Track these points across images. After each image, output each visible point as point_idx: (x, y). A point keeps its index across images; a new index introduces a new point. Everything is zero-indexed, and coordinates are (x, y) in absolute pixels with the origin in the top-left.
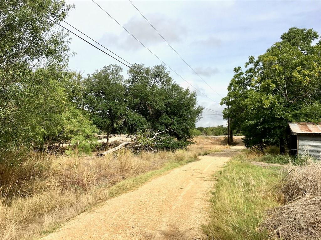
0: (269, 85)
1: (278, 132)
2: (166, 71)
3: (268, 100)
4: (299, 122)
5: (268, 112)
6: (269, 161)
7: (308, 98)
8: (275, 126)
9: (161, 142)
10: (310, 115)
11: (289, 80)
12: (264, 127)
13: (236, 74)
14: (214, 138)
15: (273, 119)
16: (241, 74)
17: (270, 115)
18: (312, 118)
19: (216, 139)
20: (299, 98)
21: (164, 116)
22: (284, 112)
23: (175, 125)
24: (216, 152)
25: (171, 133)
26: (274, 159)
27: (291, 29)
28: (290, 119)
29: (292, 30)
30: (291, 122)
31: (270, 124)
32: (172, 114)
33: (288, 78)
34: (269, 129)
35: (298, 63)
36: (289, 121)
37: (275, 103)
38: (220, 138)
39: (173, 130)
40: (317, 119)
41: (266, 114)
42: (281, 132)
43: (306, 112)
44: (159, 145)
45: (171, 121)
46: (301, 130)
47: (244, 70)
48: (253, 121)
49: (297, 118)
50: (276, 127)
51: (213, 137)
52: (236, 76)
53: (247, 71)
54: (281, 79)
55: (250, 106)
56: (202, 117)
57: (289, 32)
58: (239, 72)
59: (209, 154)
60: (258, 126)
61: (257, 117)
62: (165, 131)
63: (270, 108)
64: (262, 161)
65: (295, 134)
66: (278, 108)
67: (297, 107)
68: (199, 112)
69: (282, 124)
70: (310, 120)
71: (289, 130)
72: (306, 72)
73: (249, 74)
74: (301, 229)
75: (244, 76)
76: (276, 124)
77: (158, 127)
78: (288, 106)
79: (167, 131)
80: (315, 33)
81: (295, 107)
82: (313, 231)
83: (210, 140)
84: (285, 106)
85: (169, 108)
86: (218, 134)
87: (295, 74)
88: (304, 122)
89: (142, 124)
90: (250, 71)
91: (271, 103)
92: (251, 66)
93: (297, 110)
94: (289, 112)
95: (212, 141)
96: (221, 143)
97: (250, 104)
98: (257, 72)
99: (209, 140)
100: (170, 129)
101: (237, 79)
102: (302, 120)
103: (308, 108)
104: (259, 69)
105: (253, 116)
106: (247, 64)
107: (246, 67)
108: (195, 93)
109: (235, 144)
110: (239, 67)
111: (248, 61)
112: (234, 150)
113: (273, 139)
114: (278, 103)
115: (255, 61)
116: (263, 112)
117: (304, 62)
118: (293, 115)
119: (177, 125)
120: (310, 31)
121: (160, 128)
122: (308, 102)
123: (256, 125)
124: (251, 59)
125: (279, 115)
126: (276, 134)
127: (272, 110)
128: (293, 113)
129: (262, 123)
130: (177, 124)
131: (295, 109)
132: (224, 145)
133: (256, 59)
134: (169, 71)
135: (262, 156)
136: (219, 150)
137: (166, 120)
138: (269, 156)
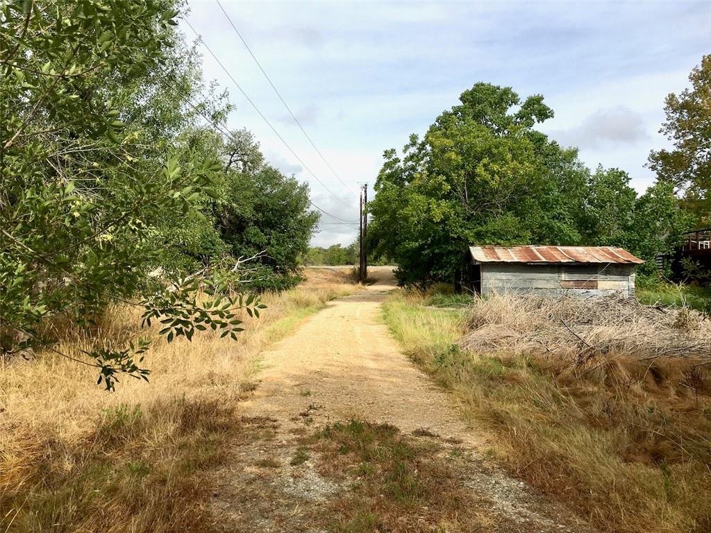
0: (440, 184)
1: (453, 259)
2: (254, 142)
3: (439, 209)
4: (483, 245)
5: (440, 228)
6: (441, 304)
7: (498, 208)
8: (449, 250)
9: (249, 277)
10: (499, 233)
11: (471, 176)
12: (433, 253)
13: (387, 161)
14: (330, 271)
15: (447, 239)
16: (397, 160)
17: (442, 233)
18: (502, 239)
19: (334, 273)
20: (485, 206)
21: (252, 230)
22: (463, 229)
23: (273, 246)
24: (344, 295)
25: (266, 261)
26: (447, 301)
27: (477, 85)
28: (471, 240)
29: (479, 87)
30: (472, 244)
31: (442, 247)
32: (266, 225)
33: (469, 175)
34: (441, 255)
35: (485, 150)
36: (470, 243)
37: (450, 214)
38: (342, 270)
39: (269, 255)
40: (509, 240)
41: (436, 232)
42: (457, 259)
43: (494, 229)
44: (244, 283)
45: (264, 239)
46: (486, 256)
47: (401, 156)
48: (417, 241)
49: (480, 238)
50: (450, 252)
51: (328, 269)
52: (387, 165)
53: (406, 159)
54: (459, 175)
55: (412, 219)
56: (318, 230)
57: (474, 90)
58: (393, 158)
59: (335, 298)
60: (424, 249)
61: (423, 235)
62: (254, 257)
63: (443, 221)
64: (430, 305)
65: (477, 263)
66: (455, 223)
67: (481, 222)
68: (314, 221)
69: (459, 247)
70: (499, 241)
71: (469, 255)
72: (496, 167)
73: (410, 163)
74: (485, 344)
75: (401, 164)
76: (450, 248)
77: (241, 249)
78: (469, 219)
79: (259, 258)
80: (514, 95)
81: (478, 220)
82: (494, 344)
83: (323, 274)
84: (464, 219)
85: (260, 214)
86: (335, 263)
87: (480, 170)
88: (490, 244)
89: (213, 245)
90: (412, 157)
91: (444, 214)
92: (413, 150)
93: (482, 226)
94: (469, 229)
95: (326, 276)
96: (345, 280)
97: (412, 216)
98: (422, 159)
99: (321, 275)
100: (265, 253)
101: (388, 171)
102: (488, 242)
103: (495, 223)
104: (426, 155)
105: (416, 234)
106: (407, 147)
107: (405, 151)
108: (306, 186)
109: (372, 281)
110: (392, 150)
111: (408, 142)
112: (374, 292)
113: (447, 271)
114: (454, 215)
115: (419, 141)
116: (432, 228)
117: (495, 151)
118: (475, 233)
119: (277, 247)
120: (507, 91)
121: (244, 251)
122: (497, 213)
123: (421, 248)
124: (414, 138)
125: (456, 233)
126: (449, 263)
127: (446, 225)
128: (475, 230)
129: (430, 246)
130: (277, 244)
131: (478, 224)
132: (352, 283)
133: (421, 139)
134: (259, 143)
135: (428, 299)
136: (350, 292)
137: (256, 238)
138: (440, 296)
